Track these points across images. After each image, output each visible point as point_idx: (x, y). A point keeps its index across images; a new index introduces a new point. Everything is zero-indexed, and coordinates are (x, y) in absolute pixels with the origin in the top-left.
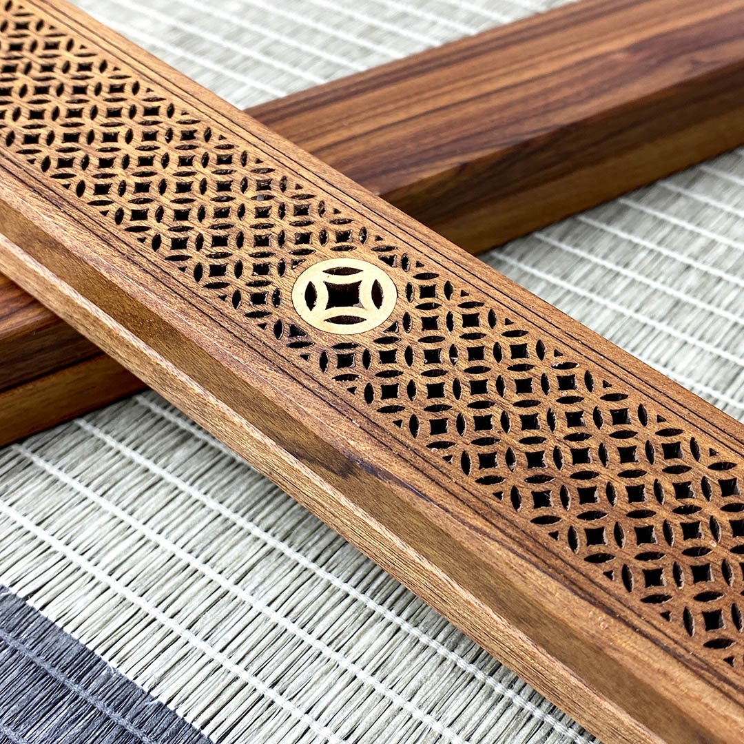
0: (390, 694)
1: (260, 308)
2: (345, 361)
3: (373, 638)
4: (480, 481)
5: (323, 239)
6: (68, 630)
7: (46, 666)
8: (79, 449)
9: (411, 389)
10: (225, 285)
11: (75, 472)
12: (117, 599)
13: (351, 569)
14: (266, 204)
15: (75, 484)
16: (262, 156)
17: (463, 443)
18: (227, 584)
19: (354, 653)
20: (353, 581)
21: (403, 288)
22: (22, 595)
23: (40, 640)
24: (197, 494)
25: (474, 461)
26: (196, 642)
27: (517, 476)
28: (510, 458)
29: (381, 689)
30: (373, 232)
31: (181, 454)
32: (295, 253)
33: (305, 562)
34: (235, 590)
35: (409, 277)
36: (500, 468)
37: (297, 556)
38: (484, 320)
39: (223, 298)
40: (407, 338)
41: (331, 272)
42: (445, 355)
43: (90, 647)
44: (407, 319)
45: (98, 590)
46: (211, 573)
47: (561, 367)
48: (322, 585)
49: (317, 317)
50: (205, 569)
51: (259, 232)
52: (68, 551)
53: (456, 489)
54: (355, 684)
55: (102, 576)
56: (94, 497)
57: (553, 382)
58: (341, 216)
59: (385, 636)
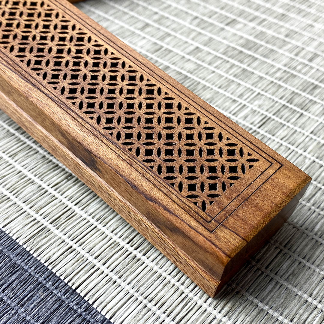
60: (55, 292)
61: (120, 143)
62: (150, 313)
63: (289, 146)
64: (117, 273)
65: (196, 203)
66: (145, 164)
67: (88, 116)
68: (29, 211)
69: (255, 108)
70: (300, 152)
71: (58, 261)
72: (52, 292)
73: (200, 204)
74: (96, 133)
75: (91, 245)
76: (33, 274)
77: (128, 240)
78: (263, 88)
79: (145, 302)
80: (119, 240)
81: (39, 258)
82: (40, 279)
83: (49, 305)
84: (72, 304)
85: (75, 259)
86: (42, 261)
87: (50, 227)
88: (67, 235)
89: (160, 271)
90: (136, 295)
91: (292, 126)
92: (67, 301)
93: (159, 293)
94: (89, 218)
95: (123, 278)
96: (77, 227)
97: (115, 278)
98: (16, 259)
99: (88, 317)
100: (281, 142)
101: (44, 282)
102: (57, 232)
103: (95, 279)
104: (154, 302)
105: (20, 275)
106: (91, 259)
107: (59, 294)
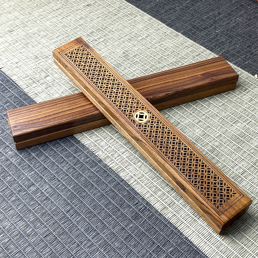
0: (141, 171)
1: (130, 117)
2: (140, 126)
3: (140, 164)
4: (154, 144)
5: (140, 108)
6: (98, 157)
7: (95, 161)
8: (101, 132)
9: (148, 131)
10: (125, 113)
11: (100, 135)
12: (105, 154)
13: (138, 154)
14: (133, 101)
15: (100, 137)
16: (133, 94)
17: (153, 139)
18: (121, 154)
19: (137, 165)
20: (138, 156)
21: (150, 117)
22: (92, 151)
23: (94, 157)
24: (118, 141)
25: (154, 141)
26: (116, 161)
27: (159, 144)
28: (158, 142)
29: (140, 170)
30: (147, 108)
31: (116, 134)
32: (136, 109)
33: (132, 153)
34: (122, 155)
35: (151, 115)
36: (157, 143)
37: (131, 152)
38: (160, 123)
39: (125, 115)
40: (148, 124)
41: (140, 113)
42: (153, 127)
43: (101, 159)
44: (149, 121)
45: (103, 152)
46: (119, 152)
47: (168, 131)
48: (134, 156)
49: (137, 119)
50: (118, 151)
51: (131, 106)
52: (99, 146)
53: (151, 144)
54: (136, 169)
55: (103, 150)
56: (103, 139)
57: (167, 133)
58: (143, 105)
59: (141, 164)
60: (171, 228)
61: (193, 184)
62: (200, 237)
63: (252, 183)
64: (189, 224)
65: (216, 206)
66: (201, 192)
67: (183, 174)
68: (161, 200)
69: (241, 166)
70: (255, 186)
71: (171, 218)
72: (170, 228)
73: (217, 207)
74: (186, 180)
75: (181, 214)
76: (163, 221)
77: (193, 214)
78: (245, 157)
79: (198, 234)
80: (190, 214)
81: (165, 217)
82: (166, 223)
83: (169, 231)
84: (176, 232)
85: (176, 218)
86: (166, 218)
87: (168, 207)
88: (173, 210)
89: (203, 225)
90: (195, 231)
91: (254, 175)
92: (174, 231)
93: (202, 231)
94: (180, 205)
95: (191, 226)
96: (176, 208)
97: (189, 225)
98: (158, 216)
99: (181, 236)
100: (249, 181)
101: (167, 224)
102: (170, 209)
103: (183, 225)
104: (201, 234)
105: (160, 221)
106: (181, 219)
107: (172, 229)
